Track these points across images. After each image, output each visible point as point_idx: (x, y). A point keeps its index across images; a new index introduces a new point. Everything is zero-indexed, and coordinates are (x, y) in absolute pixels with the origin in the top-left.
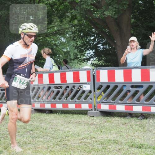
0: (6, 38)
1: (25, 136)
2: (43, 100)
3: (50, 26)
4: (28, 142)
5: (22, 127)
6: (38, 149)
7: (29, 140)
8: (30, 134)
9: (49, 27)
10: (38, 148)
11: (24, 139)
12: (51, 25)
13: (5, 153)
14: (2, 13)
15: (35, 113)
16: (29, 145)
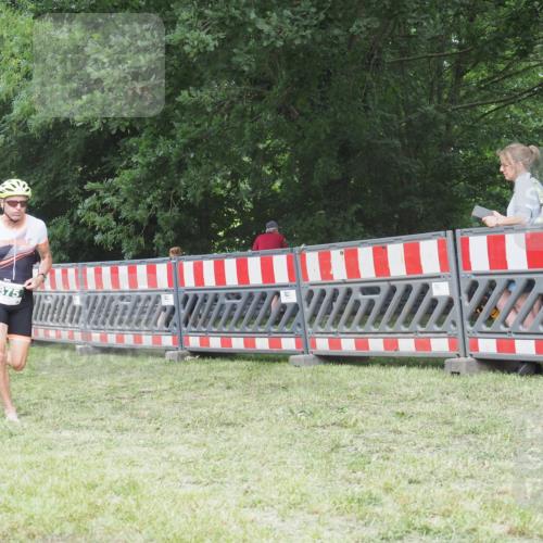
0: (369, 113)
1: (450, 449)
2: (506, 326)
3: (524, 65)
4: (464, 472)
5: (440, 420)
6: (501, 498)
7: (466, 465)
8: (470, 444)
9: (520, 69)
10: (500, 493)
11: (451, 462)
12: (526, 61)
13: (390, 505)
14: (359, 27)
15: (479, 373)
16: (469, 481)
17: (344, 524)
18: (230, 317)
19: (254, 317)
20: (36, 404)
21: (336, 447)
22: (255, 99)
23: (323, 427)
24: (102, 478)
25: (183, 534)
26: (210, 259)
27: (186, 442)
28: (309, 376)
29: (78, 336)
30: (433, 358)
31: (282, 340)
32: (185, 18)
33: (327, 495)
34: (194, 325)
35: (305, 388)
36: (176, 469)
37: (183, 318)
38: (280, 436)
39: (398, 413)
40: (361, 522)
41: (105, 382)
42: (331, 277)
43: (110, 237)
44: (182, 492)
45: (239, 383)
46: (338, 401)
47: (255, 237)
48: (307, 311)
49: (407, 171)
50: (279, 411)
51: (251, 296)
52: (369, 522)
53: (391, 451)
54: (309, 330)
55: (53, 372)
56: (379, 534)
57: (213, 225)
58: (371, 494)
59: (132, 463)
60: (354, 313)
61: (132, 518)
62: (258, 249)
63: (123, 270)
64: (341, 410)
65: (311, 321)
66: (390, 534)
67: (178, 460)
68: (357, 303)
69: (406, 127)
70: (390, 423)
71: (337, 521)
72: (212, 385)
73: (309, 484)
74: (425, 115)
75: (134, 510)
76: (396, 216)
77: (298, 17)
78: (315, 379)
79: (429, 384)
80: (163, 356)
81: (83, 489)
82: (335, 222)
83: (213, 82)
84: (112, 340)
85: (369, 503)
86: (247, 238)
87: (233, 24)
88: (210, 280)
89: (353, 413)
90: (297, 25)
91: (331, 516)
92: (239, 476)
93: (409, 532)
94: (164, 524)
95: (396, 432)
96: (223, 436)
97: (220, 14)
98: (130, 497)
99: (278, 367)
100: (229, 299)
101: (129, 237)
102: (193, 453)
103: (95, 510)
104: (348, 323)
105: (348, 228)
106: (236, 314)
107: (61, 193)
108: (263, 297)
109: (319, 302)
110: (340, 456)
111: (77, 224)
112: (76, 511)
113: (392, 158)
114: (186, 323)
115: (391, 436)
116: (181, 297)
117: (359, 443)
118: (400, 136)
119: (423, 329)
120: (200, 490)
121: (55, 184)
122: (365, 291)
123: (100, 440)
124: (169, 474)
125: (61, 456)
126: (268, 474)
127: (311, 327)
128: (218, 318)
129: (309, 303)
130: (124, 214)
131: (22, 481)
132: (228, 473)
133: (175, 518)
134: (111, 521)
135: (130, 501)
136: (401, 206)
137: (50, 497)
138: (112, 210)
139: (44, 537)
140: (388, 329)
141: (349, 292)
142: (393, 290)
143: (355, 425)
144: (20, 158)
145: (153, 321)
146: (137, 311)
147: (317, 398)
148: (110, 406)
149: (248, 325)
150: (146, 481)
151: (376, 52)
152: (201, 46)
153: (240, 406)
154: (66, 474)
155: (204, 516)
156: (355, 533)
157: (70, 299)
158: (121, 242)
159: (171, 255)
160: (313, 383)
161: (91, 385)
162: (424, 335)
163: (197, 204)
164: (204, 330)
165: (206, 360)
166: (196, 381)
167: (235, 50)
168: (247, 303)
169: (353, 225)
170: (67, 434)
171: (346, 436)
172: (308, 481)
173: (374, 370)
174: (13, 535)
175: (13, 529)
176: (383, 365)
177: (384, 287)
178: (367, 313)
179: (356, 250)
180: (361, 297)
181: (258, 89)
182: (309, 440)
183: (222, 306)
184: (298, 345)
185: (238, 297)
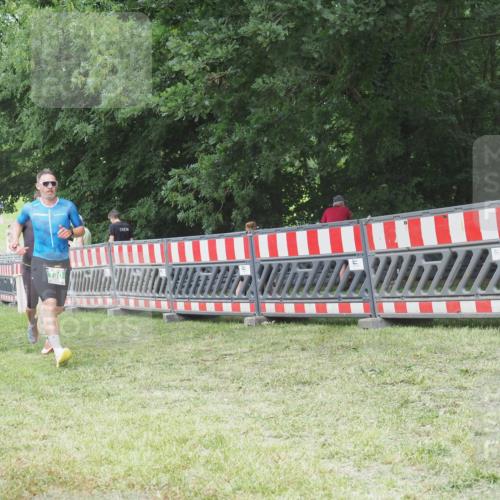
17: (416, 473)
18: (302, 285)
19: (324, 284)
20: (129, 367)
21: (405, 403)
22: (319, 83)
23: (392, 384)
24: (192, 433)
25: (268, 483)
26: (282, 232)
27: (266, 399)
28: (377, 337)
29: (164, 305)
30: (494, 319)
31: (352, 304)
32: (257, 11)
33: (399, 447)
34: (270, 292)
35: (374, 349)
36: (258, 425)
37: (259, 286)
38: (353, 393)
39: (462, 371)
40: (431, 471)
41: (190, 346)
42: (396, 245)
43: (191, 214)
44: (265, 445)
45: (313, 345)
46: (405, 360)
47: (323, 211)
48: (374, 277)
49: (464, 144)
50: (351, 370)
51: (321, 265)
52: (440, 471)
53: (457, 405)
54: (376, 295)
55: (144, 338)
56: (449, 482)
57: (284, 200)
58: (440, 446)
59: (218, 419)
60: (418, 279)
61: (220, 469)
62: (325, 222)
63: (204, 244)
64: (409, 368)
65: (378, 287)
66: (460, 482)
67: (260, 416)
68: (421, 269)
69: (462, 104)
70: (455, 380)
71: (409, 471)
72: (287, 347)
73: (382, 437)
74: (479, 92)
75: (222, 461)
76: (454, 187)
77: (361, 5)
78: (383, 340)
79: (491, 343)
80: (242, 322)
81: (174, 443)
82: (396, 194)
83: (285, 69)
84: (195, 308)
85: (439, 454)
86: (316, 212)
87: (301, 14)
88: (283, 251)
89: (420, 372)
90: (361, 13)
91: (404, 466)
92: (316, 430)
93: (478, 481)
94: (250, 474)
95: (461, 388)
96: (300, 393)
97: (289, 5)
98: (217, 451)
99: (348, 330)
100: (301, 268)
101: (209, 214)
102: (273, 410)
103: (187, 463)
104: (413, 288)
105: (409, 200)
106: (308, 282)
107: (147, 176)
108: (333, 265)
109: (385, 269)
110: (410, 410)
111: (161, 203)
112: (170, 463)
113: (449, 133)
114: (262, 291)
115: (456, 392)
116: (257, 268)
117: (426, 398)
118: (456, 112)
119: (484, 292)
120: (280, 443)
121: (141, 168)
122: (428, 257)
123: (189, 399)
124: (252, 429)
125: (155, 413)
126: (342, 427)
127: (378, 292)
128: (292, 285)
129: (376, 270)
130: (203, 193)
131: (120, 436)
132: (307, 427)
133: (259, 469)
134: (202, 471)
135: (218, 453)
136: (459, 177)
137: (146, 450)
138: (192, 190)
139: (142, 486)
140: (450, 293)
141: (413, 259)
142: (454, 256)
143: (422, 382)
144: (108, 146)
145: (232, 290)
146: (218, 281)
147: (386, 358)
148: (196, 368)
149: (319, 291)
150: (232, 435)
151: (432, 35)
152: (273, 36)
153: (314, 366)
154: (160, 430)
155: (285, 467)
156: (426, 481)
157: (157, 272)
158: (201, 218)
159: (247, 229)
160: (381, 344)
161: (178, 349)
162: (484, 298)
163: (269, 182)
164: (279, 297)
165: (282, 325)
166: (273, 344)
167: (304, 39)
168: (318, 272)
169: (414, 197)
170: (158, 393)
171: (414, 392)
172: (381, 434)
173: (438, 331)
174: (114, 485)
175: (114, 480)
176: (446, 326)
177: (446, 254)
178: (430, 278)
179: (419, 220)
180: (424, 263)
181: (323, 73)
182: (380, 397)
183: (295, 274)
184: (366, 309)
185: (309, 266)
